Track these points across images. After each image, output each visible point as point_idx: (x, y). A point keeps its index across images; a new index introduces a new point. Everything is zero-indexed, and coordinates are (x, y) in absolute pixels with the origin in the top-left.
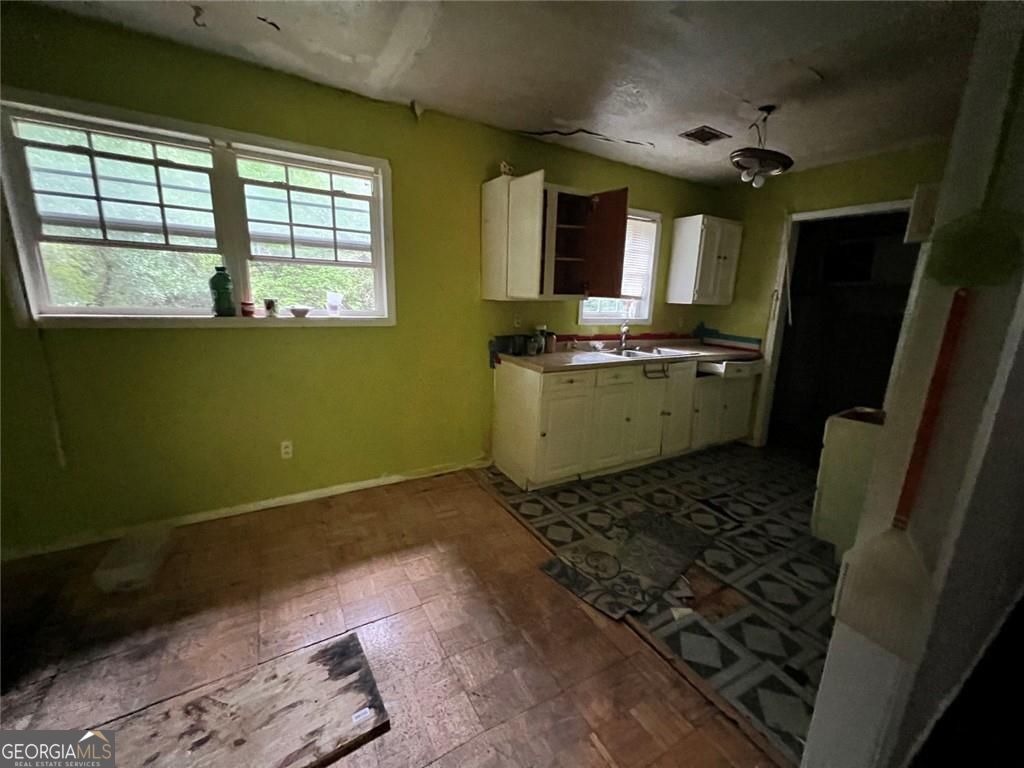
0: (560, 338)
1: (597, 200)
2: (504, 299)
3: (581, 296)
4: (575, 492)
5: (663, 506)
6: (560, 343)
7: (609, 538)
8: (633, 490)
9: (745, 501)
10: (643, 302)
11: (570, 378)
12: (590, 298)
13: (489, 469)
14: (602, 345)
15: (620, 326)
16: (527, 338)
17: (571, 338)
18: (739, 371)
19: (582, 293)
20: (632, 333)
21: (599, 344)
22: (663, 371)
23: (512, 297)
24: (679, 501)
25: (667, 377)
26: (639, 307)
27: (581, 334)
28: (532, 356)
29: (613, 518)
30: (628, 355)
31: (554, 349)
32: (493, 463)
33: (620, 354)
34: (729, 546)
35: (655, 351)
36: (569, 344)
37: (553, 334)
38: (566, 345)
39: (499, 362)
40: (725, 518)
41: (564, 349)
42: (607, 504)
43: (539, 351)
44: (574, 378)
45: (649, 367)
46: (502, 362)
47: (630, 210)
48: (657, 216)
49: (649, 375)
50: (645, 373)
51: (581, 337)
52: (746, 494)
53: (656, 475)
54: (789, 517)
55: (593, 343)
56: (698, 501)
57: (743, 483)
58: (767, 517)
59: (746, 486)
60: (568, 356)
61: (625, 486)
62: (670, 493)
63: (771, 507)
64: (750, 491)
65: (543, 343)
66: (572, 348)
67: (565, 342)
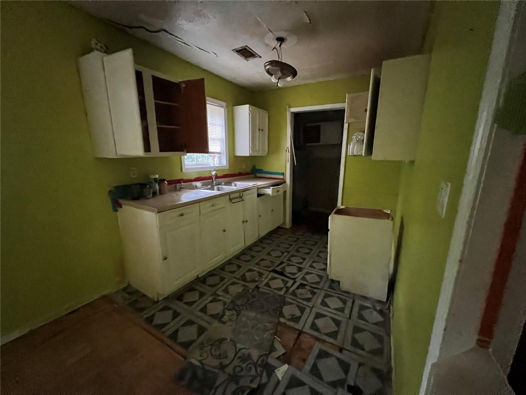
0: (170, 182)
1: (183, 85)
2: (114, 157)
3: (182, 153)
4: (196, 290)
5: (253, 281)
6: (171, 186)
7: (224, 323)
8: (233, 275)
9: (292, 264)
10: (222, 155)
11: (181, 212)
12: (188, 154)
13: (124, 289)
14: (201, 185)
15: (211, 171)
16: (143, 186)
17: (179, 181)
18: (278, 191)
19: (183, 151)
20: (219, 175)
21: (198, 184)
22: (240, 197)
23: (121, 155)
24: (261, 275)
25: (243, 200)
26: (220, 158)
27: (185, 178)
28: (149, 199)
29: (225, 303)
30: (218, 190)
31: (166, 191)
32: (129, 283)
33: (212, 189)
34: (294, 300)
35: (233, 184)
36: (178, 186)
37: (164, 180)
38: (176, 187)
39: (121, 207)
40: (286, 279)
41: (175, 190)
42: (218, 293)
43: (154, 194)
44: (183, 212)
45: (232, 196)
46: (123, 206)
47: (207, 98)
48: (224, 104)
49: (233, 201)
50: (231, 200)
51: (185, 180)
52: (292, 259)
53: (244, 259)
54: (314, 268)
55: (194, 183)
56: (270, 271)
57: (288, 252)
58: (305, 271)
59: (291, 254)
60: (178, 195)
61: (228, 274)
62: (254, 271)
63: (304, 263)
64: (293, 256)
65: (157, 187)
66: (181, 188)
67: (174, 185)
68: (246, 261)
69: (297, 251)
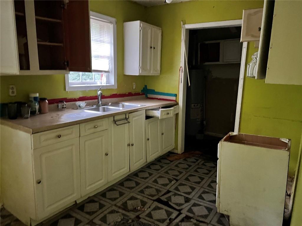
0: (51, 102)
4: (72, 217)
5: (135, 210)
6: (52, 105)
10: (110, 74)
11: (58, 134)
14: (85, 105)
15: (96, 90)
17: (61, 101)
20: (105, 94)
21: (82, 104)
22: (126, 119)
24: (144, 204)
25: (129, 122)
26: (108, 78)
27: (69, 97)
30: (104, 110)
31: (47, 111)
32: (3, 206)
33: (97, 109)
35: (121, 105)
36: (60, 105)
37: (45, 99)
38: (58, 106)
40: (171, 210)
41: (57, 109)
42: (95, 221)
44: (61, 133)
45: (117, 118)
49: (118, 123)
50: (115, 122)
51: (68, 99)
52: (179, 188)
53: (128, 186)
54: (203, 199)
55: (78, 103)
56: (154, 201)
57: (177, 180)
58: (192, 202)
59: (179, 182)
60: (58, 115)
61: (108, 201)
62: (137, 199)
63: (193, 193)
64: (181, 185)
65: (37, 107)
66: (62, 108)
67: (56, 104)
68: (129, 188)
69: (187, 179)
